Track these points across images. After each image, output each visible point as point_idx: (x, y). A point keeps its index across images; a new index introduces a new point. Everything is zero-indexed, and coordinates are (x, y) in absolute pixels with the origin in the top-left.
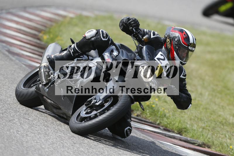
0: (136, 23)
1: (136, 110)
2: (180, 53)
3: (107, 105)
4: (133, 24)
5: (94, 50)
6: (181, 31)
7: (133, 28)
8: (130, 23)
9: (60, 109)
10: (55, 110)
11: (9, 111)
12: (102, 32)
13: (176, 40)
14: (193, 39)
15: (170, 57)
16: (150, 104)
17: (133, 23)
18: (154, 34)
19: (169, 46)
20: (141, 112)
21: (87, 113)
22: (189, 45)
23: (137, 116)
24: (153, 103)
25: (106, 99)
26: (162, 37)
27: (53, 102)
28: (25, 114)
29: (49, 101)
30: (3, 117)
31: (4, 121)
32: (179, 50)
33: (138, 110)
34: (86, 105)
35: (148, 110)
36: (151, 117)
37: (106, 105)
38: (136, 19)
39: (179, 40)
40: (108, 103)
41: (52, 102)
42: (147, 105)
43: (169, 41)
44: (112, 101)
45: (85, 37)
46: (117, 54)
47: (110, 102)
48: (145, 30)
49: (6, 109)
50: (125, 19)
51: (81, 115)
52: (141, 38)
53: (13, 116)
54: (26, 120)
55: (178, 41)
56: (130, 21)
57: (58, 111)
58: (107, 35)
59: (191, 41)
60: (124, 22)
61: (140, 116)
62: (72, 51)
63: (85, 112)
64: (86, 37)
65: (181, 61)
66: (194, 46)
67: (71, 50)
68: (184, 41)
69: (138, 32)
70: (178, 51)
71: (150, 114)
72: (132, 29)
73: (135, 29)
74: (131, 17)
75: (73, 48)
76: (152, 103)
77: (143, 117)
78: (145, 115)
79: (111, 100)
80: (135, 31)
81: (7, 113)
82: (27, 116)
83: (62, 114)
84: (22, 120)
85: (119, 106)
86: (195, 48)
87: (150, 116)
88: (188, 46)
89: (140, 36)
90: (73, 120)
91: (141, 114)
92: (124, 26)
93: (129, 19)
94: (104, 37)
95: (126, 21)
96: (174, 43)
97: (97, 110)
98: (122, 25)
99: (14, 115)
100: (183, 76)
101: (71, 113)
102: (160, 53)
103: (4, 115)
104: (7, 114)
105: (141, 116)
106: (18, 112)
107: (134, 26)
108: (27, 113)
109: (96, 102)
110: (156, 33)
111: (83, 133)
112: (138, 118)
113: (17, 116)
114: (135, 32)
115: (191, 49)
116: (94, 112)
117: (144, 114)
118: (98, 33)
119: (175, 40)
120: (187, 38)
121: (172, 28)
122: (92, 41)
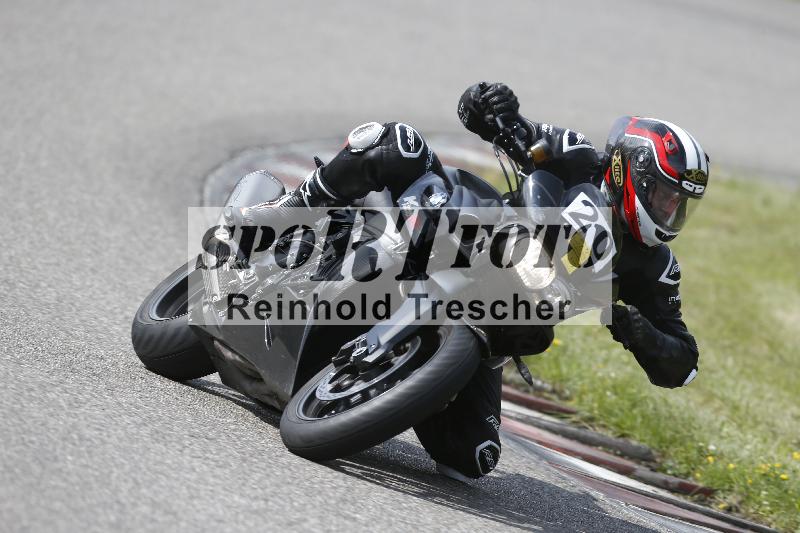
0: (507, 101)
1: (723, 491)
2: (656, 203)
3: (399, 361)
4: (496, 103)
5: (379, 189)
6: (661, 131)
7: (495, 116)
8: (486, 100)
9: (261, 380)
10: (248, 385)
11: (285, 489)
12: (403, 131)
13: (641, 159)
14: (698, 156)
15: (623, 212)
16: (773, 468)
17: (495, 99)
18: (573, 140)
19: (619, 180)
20: (740, 498)
21: (337, 389)
22: (684, 174)
23: (729, 510)
24: (784, 467)
25: (398, 344)
26: (599, 148)
27: (241, 356)
28: (344, 501)
29: (229, 354)
30: (266, 510)
31: (271, 524)
32: (654, 192)
33: (730, 490)
34: (337, 364)
35: (766, 490)
36: (774, 516)
37: (396, 363)
38: (506, 88)
39: (650, 160)
40: (402, 357)
41: (237, 357)
42: (763, 472)
43: (620, 163)
44: (417, 349)
45: (348, 148)
46: (444, 201)
47: (410, 352)
48: (544, 128)
49: (277, 486)
50: (475, 89)
51: (318, 394)
52: (523, 149)
53: (302, 509)
54: (347, 522)
55: (647, 164)
56: (488, 93)
57: (256, 385)
58: (418, 143)
59: (691, 162)
60: (470, 99)
61: (738, 511)
62: (308, 193)
63: (330, 387)
64: (352, 148)
65: (659, 228)
66: (702, 178)
67: (305, 190)
68: (666, 163)
69: (514, 132)
70: (650, 196)
71: (771, 505)
72: (494, 121)
73: (503, 120)
74: (490, 81)
75: (309, 186)
76: (777, 465)
77: (747, 516)
78: (757, 507)
79: (413, 346)
80: (501, 125)
81: (280, 498)
82: (348, 510)
83: (268, 395)
84: (331, 521)
85: (439, 365)
86: (705, 185)
87: (772, 513)
88: (681, 178)
89: (521, 144)
90: (294, 411)
91: (741, 503)
92: (471, 110)
93: (483, 87)
94: (407, 149)
95: (475, 96)
96: (636, 168)
97: (366, 379)
98: (466, 109)
99: (305, 505)
100: (668, 276)
101: (290, 393)
102: (582, 196)
103: (270, 503)
104: (282, 502)
105: (743, 511)
106: (320, 493)
107: (500, 111)
108: (349, 497)
109: (367, 353)
110: (580, 137)
111: (323, 451)
112: (729, 516)
113: (315, 507)
114: (503, 130)
115: (691, 189)
116: (360, 386)
117: (752, 503)
118: (388, 133)
119: (637, 158)
120: (679, 153)
121: (631, 119)
122: (371, 162)
